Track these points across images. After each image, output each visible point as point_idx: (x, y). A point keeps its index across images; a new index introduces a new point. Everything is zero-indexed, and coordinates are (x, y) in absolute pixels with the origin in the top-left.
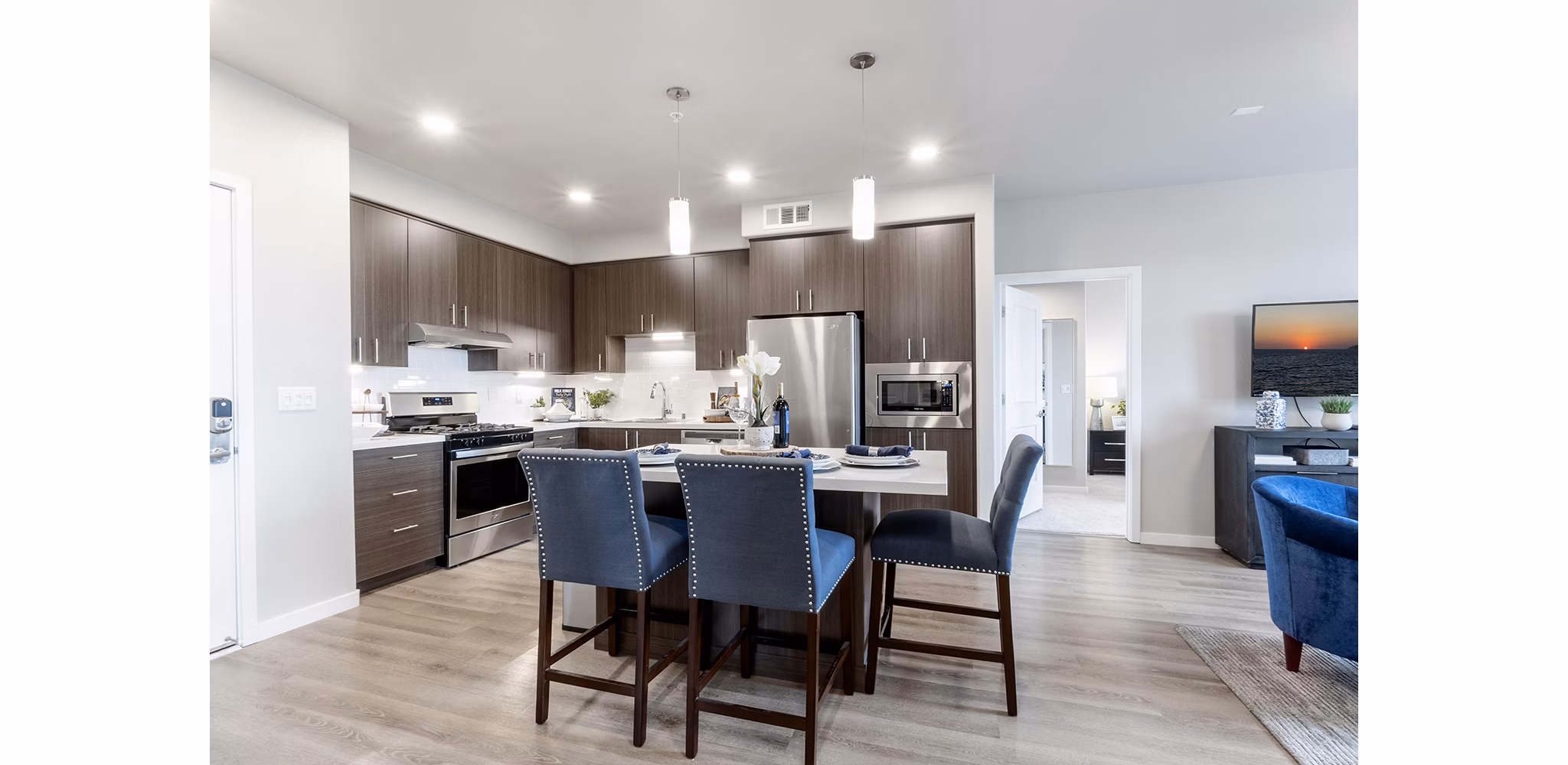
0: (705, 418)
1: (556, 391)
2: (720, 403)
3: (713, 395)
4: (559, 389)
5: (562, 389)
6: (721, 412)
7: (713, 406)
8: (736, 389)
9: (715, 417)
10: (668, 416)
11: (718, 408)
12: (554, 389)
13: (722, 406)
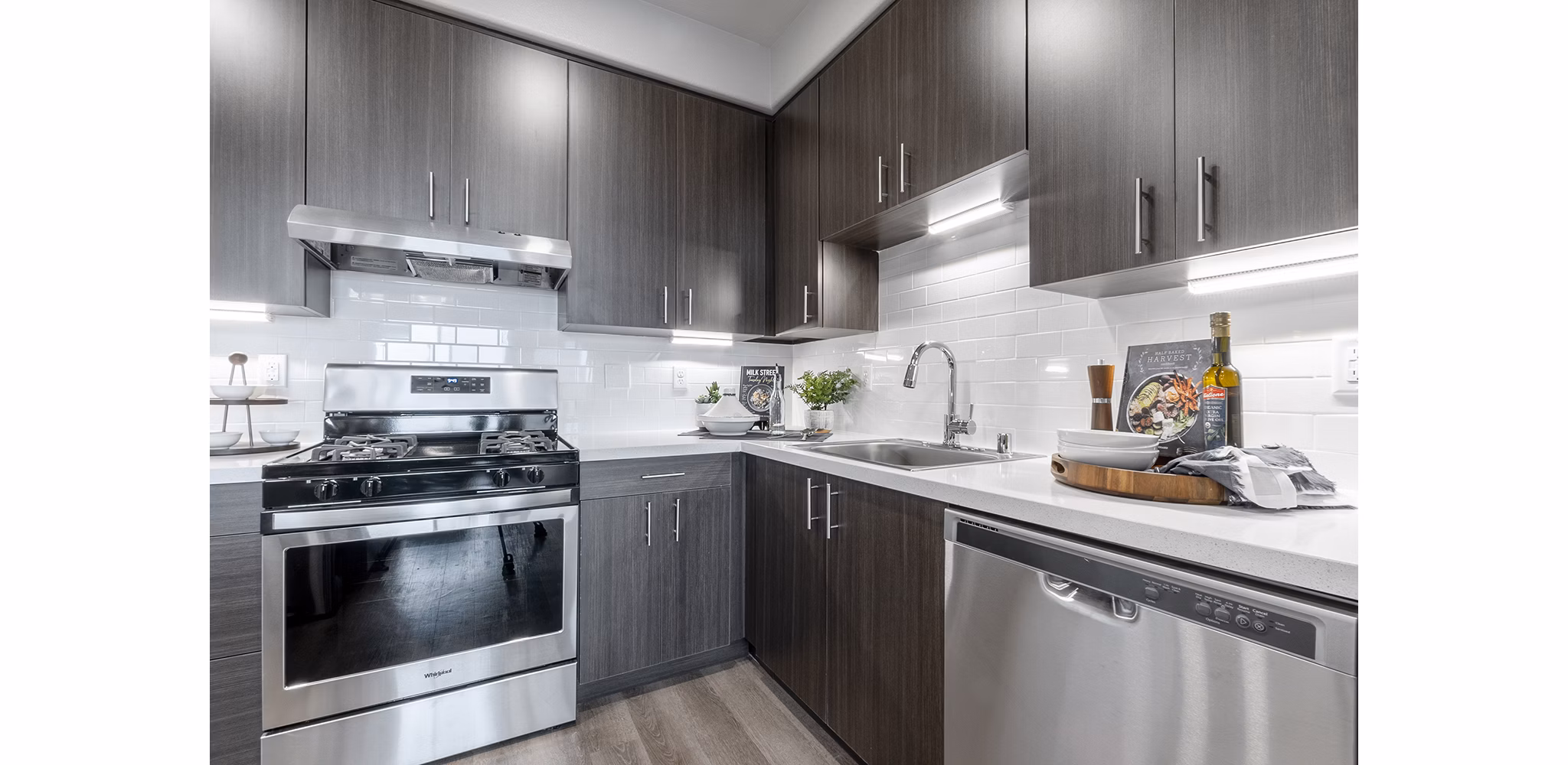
0: (1058, 467)
1: (749, 372)
2: (1135, 406)
3: (1100, 377)
4: (755, 368)
5: (760, 368)
6: (1143, 446)
7: (1102, 418)
8: (1221, 347)
9: (1101, 467)
10: (962, 440)
11: (1123, 427)
12: (745, 369)
13: (1143, 422)
